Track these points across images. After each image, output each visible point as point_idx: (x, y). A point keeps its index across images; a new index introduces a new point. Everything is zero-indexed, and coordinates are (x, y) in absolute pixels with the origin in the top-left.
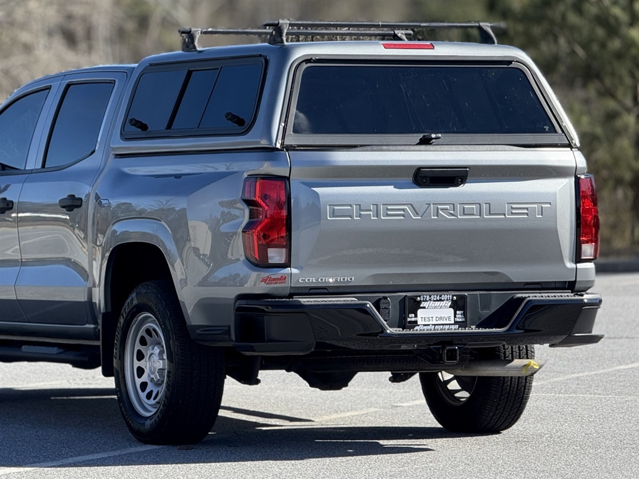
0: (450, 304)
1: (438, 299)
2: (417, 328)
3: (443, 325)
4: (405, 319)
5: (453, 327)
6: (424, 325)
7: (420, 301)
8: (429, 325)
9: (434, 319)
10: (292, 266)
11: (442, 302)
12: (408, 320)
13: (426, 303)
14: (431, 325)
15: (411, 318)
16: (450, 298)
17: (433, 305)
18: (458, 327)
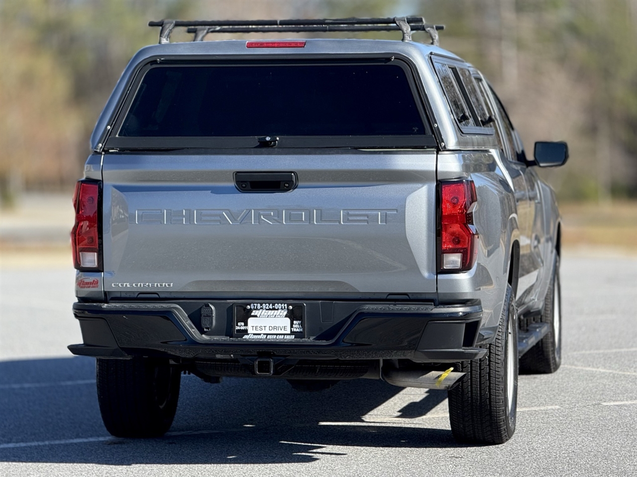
0: (285, 313)
1: (271, 308)
2: (246, 337)
3: (277, 334)
4: (232, 327)
5: (288, 337)
6: (254, 334)
7: (251, 309)
8: (260, 334)
9: (267, 328)
10: (104, 270)
11: (276, 311)
12: (237, 329)
13: (257, 311)
14: (262, 335)
15: (240, 326)
16: (285, 307)
17: (266, 314)
18: (295, 338)
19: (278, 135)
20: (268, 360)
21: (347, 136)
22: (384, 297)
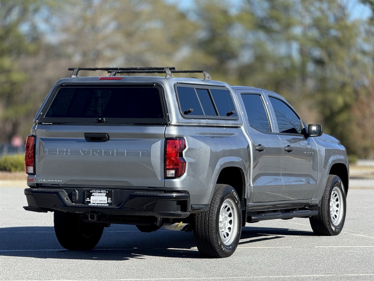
0: (105, 194)
1: (100, 192)
2: (90, 204)
3: (102, 204)
4: (84, 200)
5: (106, 205)
6: (93, 203)
8: (95, 203)
9: (98, 201)
10: (36, 174)
11: (102, 193)
12: (86, 201)
13: (94, 193)
15: (88, 200)
16: (105, 192)
17: (98, 195)
18: (109, 205)
19: (104, 118)
20: (94, 214)
21: (132, 118)
22: (146, 188)
